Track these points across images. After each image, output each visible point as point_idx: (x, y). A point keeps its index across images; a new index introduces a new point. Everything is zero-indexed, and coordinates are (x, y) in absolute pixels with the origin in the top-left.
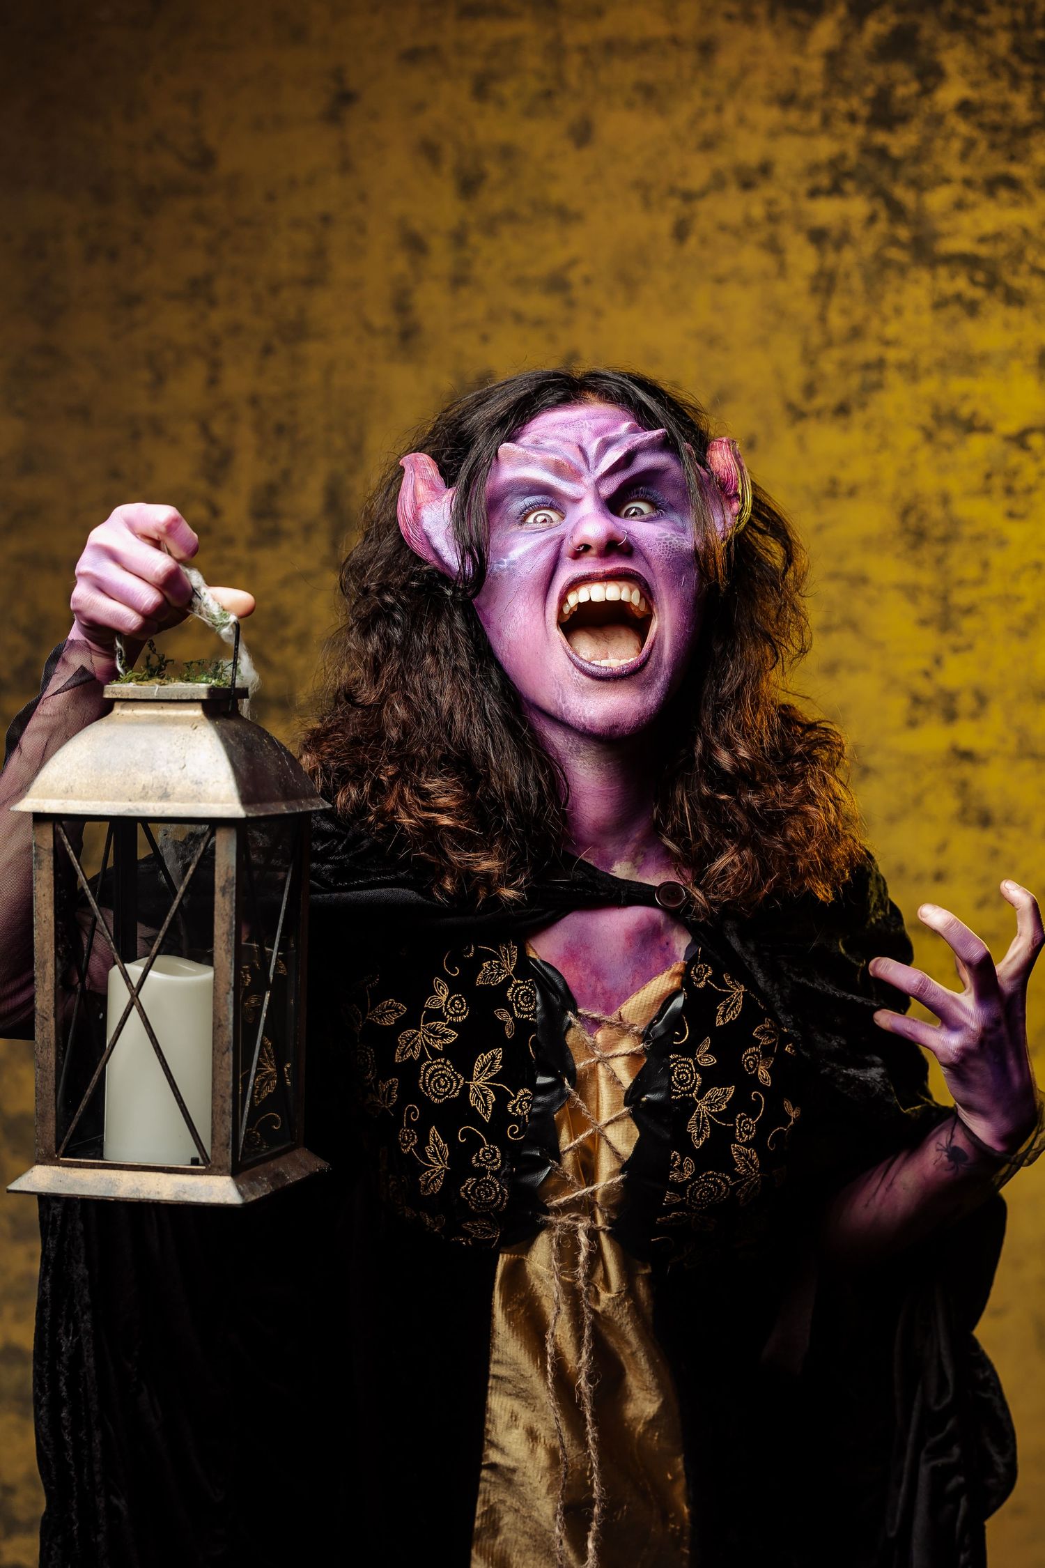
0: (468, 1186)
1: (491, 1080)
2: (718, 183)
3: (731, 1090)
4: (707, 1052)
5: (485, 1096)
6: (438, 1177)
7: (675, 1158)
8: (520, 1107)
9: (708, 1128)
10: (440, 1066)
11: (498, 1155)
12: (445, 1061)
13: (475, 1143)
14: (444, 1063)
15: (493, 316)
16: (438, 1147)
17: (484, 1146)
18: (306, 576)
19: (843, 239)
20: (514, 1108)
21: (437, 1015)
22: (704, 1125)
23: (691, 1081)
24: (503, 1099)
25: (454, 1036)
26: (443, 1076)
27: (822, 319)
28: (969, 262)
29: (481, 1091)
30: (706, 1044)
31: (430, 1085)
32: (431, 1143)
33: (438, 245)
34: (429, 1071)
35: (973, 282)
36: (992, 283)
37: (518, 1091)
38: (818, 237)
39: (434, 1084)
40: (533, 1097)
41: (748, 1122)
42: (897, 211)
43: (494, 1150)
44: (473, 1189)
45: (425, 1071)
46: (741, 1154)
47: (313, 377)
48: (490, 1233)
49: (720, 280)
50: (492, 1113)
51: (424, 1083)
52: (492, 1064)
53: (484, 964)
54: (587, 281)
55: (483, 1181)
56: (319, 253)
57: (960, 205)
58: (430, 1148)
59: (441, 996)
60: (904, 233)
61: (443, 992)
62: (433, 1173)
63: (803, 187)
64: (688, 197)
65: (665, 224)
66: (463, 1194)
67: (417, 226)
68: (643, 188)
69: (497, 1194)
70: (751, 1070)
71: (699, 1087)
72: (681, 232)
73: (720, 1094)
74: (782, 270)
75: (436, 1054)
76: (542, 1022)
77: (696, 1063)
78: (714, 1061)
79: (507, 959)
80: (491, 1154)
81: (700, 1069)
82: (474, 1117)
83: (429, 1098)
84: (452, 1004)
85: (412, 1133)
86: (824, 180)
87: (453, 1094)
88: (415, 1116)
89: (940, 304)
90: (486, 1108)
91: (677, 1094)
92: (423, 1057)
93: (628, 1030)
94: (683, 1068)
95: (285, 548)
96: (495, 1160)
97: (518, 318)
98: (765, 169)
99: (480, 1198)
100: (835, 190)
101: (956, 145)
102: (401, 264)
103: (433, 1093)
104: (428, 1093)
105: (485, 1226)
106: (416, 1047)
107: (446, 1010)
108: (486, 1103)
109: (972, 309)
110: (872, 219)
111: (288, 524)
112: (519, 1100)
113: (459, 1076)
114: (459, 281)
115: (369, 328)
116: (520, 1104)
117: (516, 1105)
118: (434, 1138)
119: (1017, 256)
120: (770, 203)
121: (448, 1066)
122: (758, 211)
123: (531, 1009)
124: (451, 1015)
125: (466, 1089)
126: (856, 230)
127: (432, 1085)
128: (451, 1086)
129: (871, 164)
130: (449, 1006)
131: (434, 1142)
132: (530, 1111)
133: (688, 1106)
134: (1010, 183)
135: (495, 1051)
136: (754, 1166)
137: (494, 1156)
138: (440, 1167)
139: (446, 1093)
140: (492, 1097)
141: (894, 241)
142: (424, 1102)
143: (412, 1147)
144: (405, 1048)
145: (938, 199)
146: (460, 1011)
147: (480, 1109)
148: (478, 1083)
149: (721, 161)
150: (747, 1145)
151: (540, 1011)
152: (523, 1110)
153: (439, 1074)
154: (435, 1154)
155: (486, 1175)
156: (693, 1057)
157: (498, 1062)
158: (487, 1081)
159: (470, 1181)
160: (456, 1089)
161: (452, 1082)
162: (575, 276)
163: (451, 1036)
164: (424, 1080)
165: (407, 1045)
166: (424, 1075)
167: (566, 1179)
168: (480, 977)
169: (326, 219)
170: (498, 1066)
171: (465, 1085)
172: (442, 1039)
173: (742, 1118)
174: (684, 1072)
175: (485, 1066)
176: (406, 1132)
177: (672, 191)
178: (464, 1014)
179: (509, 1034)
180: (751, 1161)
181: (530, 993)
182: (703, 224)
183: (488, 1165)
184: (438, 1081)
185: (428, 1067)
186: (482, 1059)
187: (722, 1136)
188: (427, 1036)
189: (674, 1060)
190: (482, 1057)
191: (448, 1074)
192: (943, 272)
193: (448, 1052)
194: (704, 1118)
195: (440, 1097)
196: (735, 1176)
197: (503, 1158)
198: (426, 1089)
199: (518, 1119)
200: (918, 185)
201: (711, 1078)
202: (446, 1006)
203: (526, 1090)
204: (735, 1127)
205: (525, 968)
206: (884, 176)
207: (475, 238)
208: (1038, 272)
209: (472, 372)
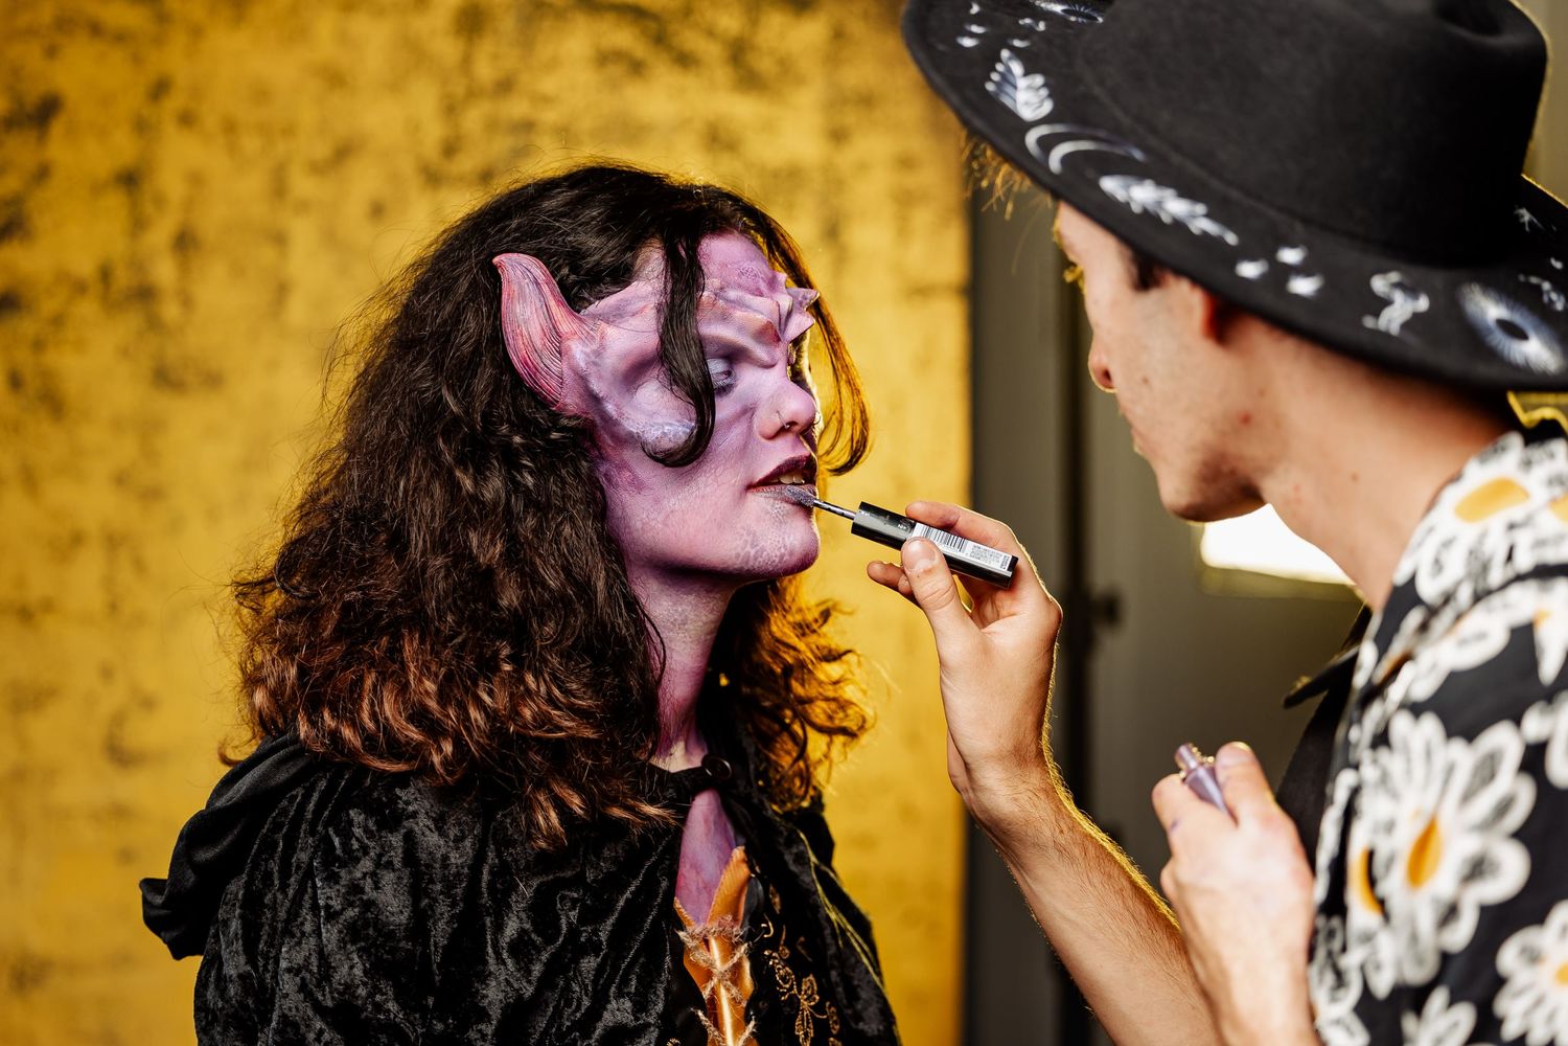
9: (811, 1025)
22: (808, 1023)
23: (788, 978)
28: (638, 13)
30: (783, 935)
35: (641, 37)
41: (833, 1013)
71: (796, 981)
73: (810, 985)
77: (780, 956)
89: (603, 59)
91: (784, 994)
94: (778, 964)
109: (636, 67)
119: (687, 11)
133: (793, 1004)
150: (837, 1037)
173: (829, 1007)
174: (781, 968)
189: (770, 957)
192: (607, 21)
194: (806, 1016)
204: (828, 1018)
208: (710, 33)
209: (33, 94)
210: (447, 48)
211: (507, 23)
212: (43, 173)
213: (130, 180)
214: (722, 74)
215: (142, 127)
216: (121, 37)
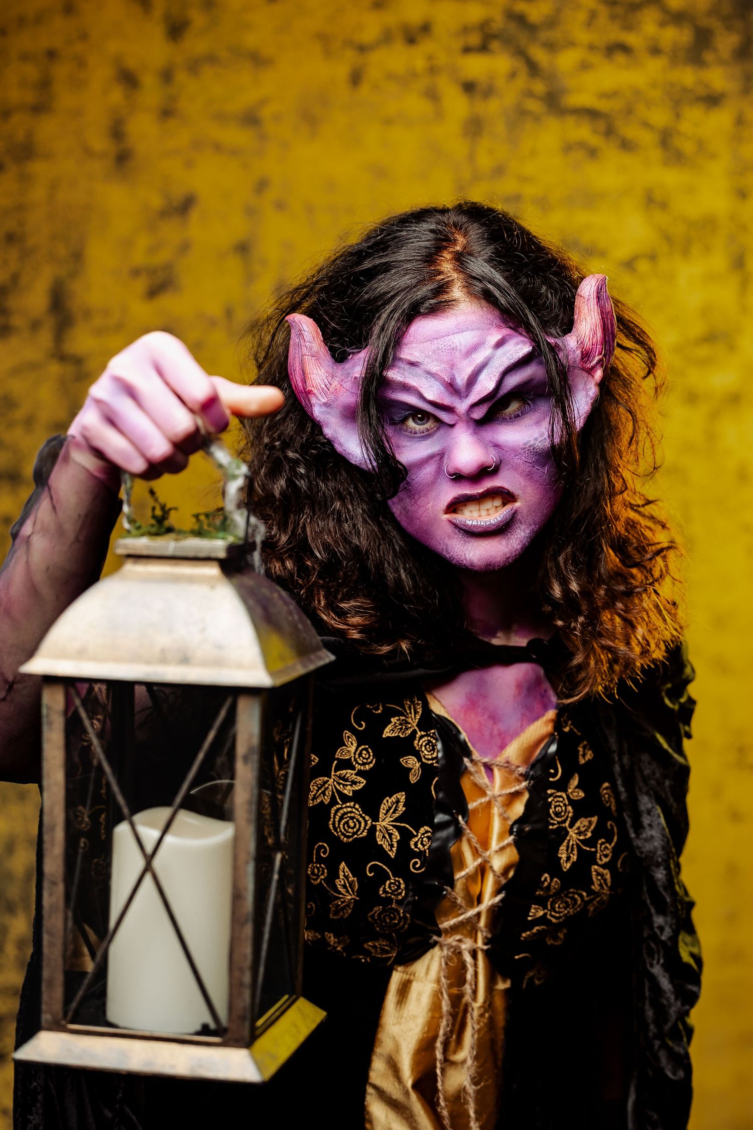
0: (375, 913)
1: (395, 820)
2: (387, 37)
3: (595, 819)
4: (577, 787)
5: (390, 835)
6: (348, 906)
7: (546, 880)
8: (422, 843)
9: (575, 852)
10: (349, 809)
11: (403, 886)
12: (354, 805)
13: (382, 877)
14: (354, 807)
15: (197, 145)
16: (348, 880)
17: (390, 879)
18: (33, 366)
19: (489, 92)
20: (416, 844)
21: (346, 764)
22: (572, 850)
23: (565, 813)
24: (406, 836)
25: (362, 783)
26: (352, 818)
27: (471, 157)
28: (592, 114)
29: (387, 830)
30: (575, 782)
31: (339, 826)
32: (341, 877)
33: (149, 81)
34: (339, 814)
35: (595, 131)
36: (609, 132)
37: (419, 829)
38: (469, 87)
39: (344, 825)
40: (433, 833)
41: (606, 848)
42: (533, 68)
43: (399, 882)
44: (379, 915)
45: (335, 814)
46: (598, 874)
47: (38, 193)
48: (387, 952)
49: (388, 122)
50: (396, 850)
51: (334, 824)
52: (396, 807)
53: (392, 720)
54: (277, 118)
55: (389, 908)
56: (45, 84)
57: (585, 66)
58: (340, 881)
59: (350, 748)
60: (539, 87)
61: (352, 744)
62: (342, 902)
63: (458, 44)
64: (362, 49)
65: (342, 71)
66: (370, 919)
67: (131, 63)
68: (324, 39)
69: (400, 919)
70: (607, 802)
71: (571, 818)
72: (356, 78)
73: (586, 823)
74: (439, 115)
75: (345, 798)
76: (444, 766)
77: (568, 796)
78: (582, 794)
79: (411, 713)
80: (396, 885)
81: (572, 802)
82: (381, 854)
83: (338, 837)
84: (360, 755)
85: (322, 868)
86: (474, 39)
87: (361, 833)
88: (325, 853)
89: (568, 148)
90: (392, 846)
91: (553, 824)
92: (333, 802)
93: (514, 771)
94: (558, 801)
95: (14, 342)
96: (400, 891)
97: (218, 147)
98: (426, 28)
99: (386, 922)
100: (484, 48)
101: (582, 16)
102: (117, 96)
103: (343, 834)
104: (337, 833)
105: (384, 945)
106: (327, 793)
107: (355, 760)
108: (391, 841)
109: (593, 153)
110: (513, 75)
111: (17, 321)
112: (421, 837)
113: (367, 818)
114: (167, 113)
115: (88, 152)
116: (421, 840)
117: (417, 842)
118: (344, 872)
119: (629, 111)
120: (430, 58)
121: (357, 809)
122: (420, 64)
123: (434, 755)
124: (359, 764)
125: (373, 829)
126: (501, 83)
127: (341, 826)
128: (360, 826)
129: (512, 28)
130: (357, 756)
131: (344, 876)
132: (430, 846)
133: (562, 834)
134: (624, 49)
135: (398, 795)
136: (606, 884)
137: (399, 887)
138: (349, 897)
139: (354, 833)
140: (397, 835)
141: (530, 94)
142: (334, 842)
143: (322, 879)
144: (316, 793)
145: (566, 60)
146: (367, 760)
147: (386, 847)
148: (384, 823)
149: (390, 18)
150: (604, 866)
151: (442, 757)
152: (424, 846)
153: (348, 817)
154: (344, 886)
155: (392, 904)
156: (565, 791)
157: (401, 804)
158: (392, 821)
159: (378, 909)
160: (365, 828)
161: (360, 823)
162: (266, 113)
163: (359, 782)
164: (334, 821)
165: (318, 791)
166: (334, 818)
167: (456, 903)
168: (387, 730)
169: (52, 54)
170: (401, 809)
171: (372, 825)
172: (351, 785)
173: (602, 843)
174: (559, 806)
175: (390, 808)
176: (316, 867)
177: (349, 43)
178: (371, 762)
179: (413, 779)
180: (605, 880)
181: (431, 742)
182: (374, 73)
183: (394, 895)
184: (347, 823)
185: (337, 810)
186: (387, 802)
187: (586, 859)
188: (337, 783)
189: (551, 795)
190: (387, 801)
191: (356, 816)
192: (570, 121)
193: (357, 797)
194: (573, 845)
195: (348, 837)
196: (590, 892)
197: (406, 888)
198: (335, 829)
199: (420, 855)
200: (551, 47)
201: (581, 809)
202: (355, 757)
203: (427, 828)
204: (596, 851)
205: (429, 721)
206: (522, 38)
207: (181, 77)
208: (646, 125)
209: (178, 193)
210: (458, 147)
211: (500, 128)
212: (185, 247)
213: (243, 249)
214: (656, 154)
215: (251, 212)
216: (235, 153)
